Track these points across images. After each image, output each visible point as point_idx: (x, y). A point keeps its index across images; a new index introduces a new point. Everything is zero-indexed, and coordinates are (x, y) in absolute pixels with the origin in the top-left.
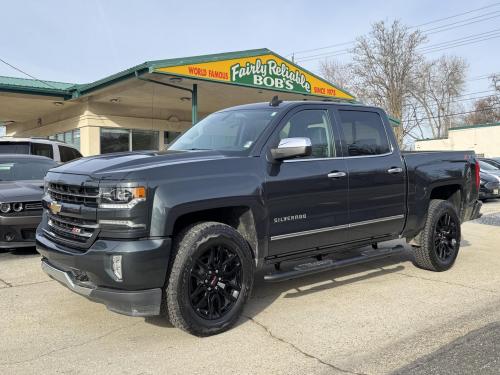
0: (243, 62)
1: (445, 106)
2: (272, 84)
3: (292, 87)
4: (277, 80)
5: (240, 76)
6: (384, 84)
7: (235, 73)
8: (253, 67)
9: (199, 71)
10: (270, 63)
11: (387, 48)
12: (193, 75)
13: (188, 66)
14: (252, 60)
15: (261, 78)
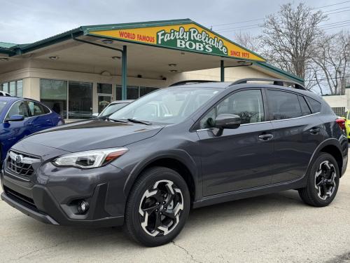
0: (168, 29)
1: (341, 69)
2: (194, 47)
3: (211, 50)
5: (165, 40)
6: (290, 52)
7: (160, 38)
8: (176, 34)
9: (128, 35)
10: (192, 30)
11: (293, 24)
12: (124, 38)
13: (118, 31)
14: (176, 28)
15: (183, 42)
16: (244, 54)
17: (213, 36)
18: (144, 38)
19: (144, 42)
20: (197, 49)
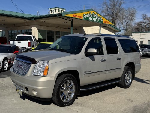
0: (86, 13)
2: (93, 20)
3: (98, 21)
4: (95, 19)
5: (86, 17)
6: (111, 16)
7: (84, 16)
10: (93, 13)
12: (74, 17)
13: (72, 15)
14: (89, 13)
15: (91, 18)
16: (108, 22)
17: (99, 15)
18: (80, 17)
19: (79, 18)
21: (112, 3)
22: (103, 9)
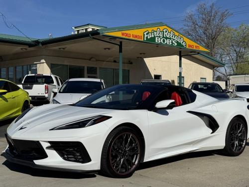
0: (150, 30)
2: (165, 43)
3: (176, 44)
4: (168, 40)
5: (149, 38)
7: (146, 36)
8: (155, 33)
9: (127, 35)
10: (165, 30)
12: (124, 37)
13: (120, 32)
14: (155, 29)
15: (159, 39)
16: (196, 47)
17: (177, 34)
18: (136, 37)
19: (136, 39)
20: (168, 43)
21: (204, 17)
22: (187, 28)
